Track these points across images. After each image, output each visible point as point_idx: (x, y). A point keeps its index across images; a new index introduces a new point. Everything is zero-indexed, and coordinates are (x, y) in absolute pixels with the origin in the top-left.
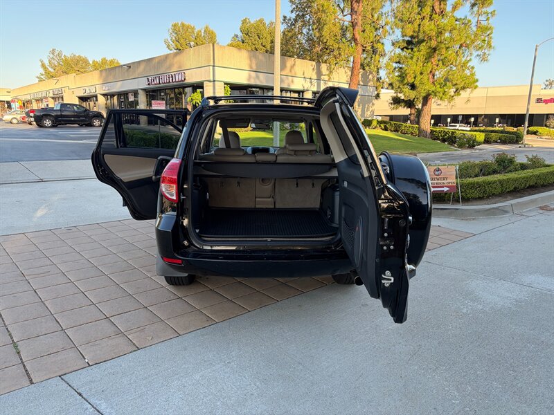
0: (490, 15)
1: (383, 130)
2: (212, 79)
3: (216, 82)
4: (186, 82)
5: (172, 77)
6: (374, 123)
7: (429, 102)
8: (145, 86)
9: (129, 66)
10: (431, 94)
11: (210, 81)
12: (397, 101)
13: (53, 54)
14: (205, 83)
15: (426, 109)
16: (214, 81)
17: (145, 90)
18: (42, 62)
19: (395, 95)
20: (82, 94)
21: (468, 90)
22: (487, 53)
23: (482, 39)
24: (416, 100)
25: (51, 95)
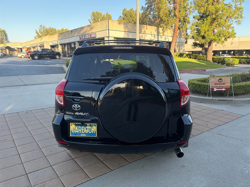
0: (242, 2)
1: (189, 58)
2: (108, 36)
3: (110, 37)
4: (96, 37)
5: (90, 35)
6: (185, 55)
7: (212, 45)
8: (79, 40)
9: (72, 31)
10: (212, 41)
11: (107, 37)
12: (195, 45)
13: (41, 27)
14: (105, 38)
15: (210, 48)
16: (109, 37)
17: (78, 42)
18: (36, 31)
19: (194, 42)
20: (52, 44)
21: (231, 38)
22: (240, 20)
23: (238, 13)
24: (205, 44)
25: (39, 45)
